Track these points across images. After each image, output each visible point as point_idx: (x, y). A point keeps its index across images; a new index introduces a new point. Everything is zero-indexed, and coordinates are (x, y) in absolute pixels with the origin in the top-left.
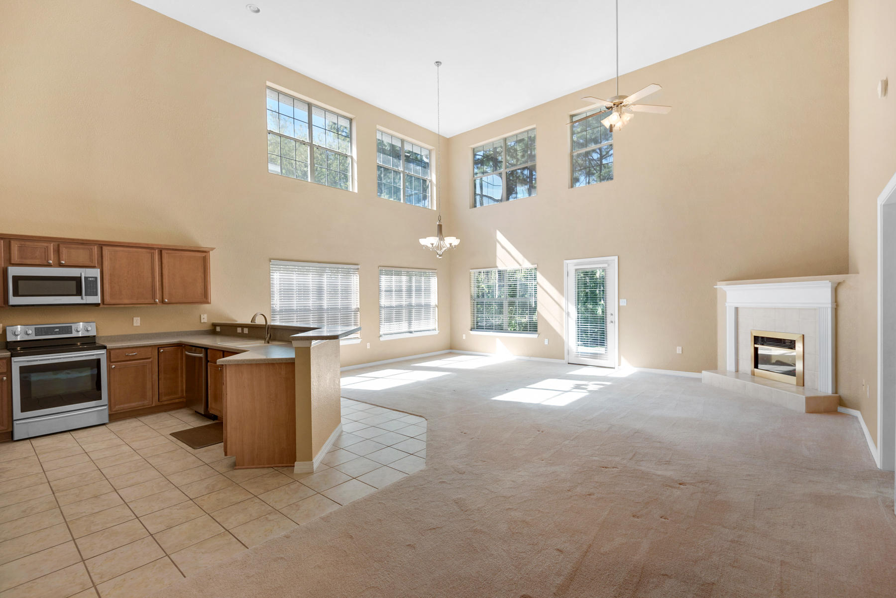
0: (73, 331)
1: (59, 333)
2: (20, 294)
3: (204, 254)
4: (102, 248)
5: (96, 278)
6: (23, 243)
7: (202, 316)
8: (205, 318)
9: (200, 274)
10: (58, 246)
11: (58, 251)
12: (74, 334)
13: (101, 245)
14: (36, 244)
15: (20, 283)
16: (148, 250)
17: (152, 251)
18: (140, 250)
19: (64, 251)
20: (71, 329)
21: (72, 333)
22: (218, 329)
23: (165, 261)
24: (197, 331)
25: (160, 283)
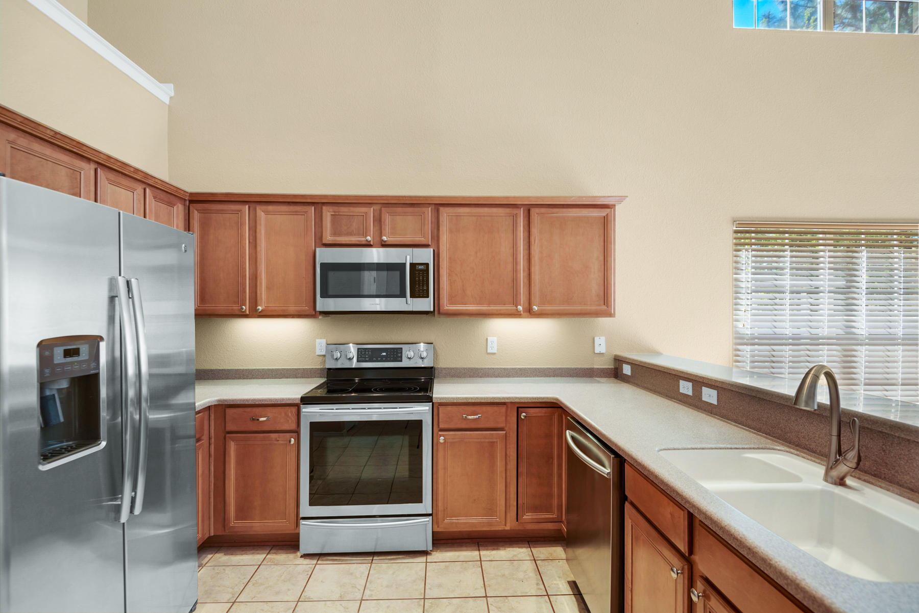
0: (404, 358)
1: (386, 359)
2: (330, 293)
3: (603, 213)
4: (438, 211)
5: (427, 265)
6: (336, 208)
7: (597, 339)
8: (601, 346)
9: (597, 253)
10: (380, 210)
11: (379, 221)
12: (405, 363)
13: (439, 205)
14: (352, 209)
15: (332, 275)
16: (508, 210)
17: (515, 211)
18: (494, 210)
19: (387, 218)
20: (401, 353)
21: (401, 361)
22: (627, 370)
23: (535, 231)
24: (587, 369)
25: (526, 273)
